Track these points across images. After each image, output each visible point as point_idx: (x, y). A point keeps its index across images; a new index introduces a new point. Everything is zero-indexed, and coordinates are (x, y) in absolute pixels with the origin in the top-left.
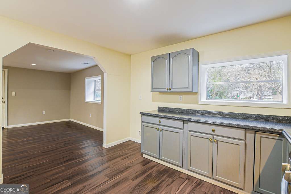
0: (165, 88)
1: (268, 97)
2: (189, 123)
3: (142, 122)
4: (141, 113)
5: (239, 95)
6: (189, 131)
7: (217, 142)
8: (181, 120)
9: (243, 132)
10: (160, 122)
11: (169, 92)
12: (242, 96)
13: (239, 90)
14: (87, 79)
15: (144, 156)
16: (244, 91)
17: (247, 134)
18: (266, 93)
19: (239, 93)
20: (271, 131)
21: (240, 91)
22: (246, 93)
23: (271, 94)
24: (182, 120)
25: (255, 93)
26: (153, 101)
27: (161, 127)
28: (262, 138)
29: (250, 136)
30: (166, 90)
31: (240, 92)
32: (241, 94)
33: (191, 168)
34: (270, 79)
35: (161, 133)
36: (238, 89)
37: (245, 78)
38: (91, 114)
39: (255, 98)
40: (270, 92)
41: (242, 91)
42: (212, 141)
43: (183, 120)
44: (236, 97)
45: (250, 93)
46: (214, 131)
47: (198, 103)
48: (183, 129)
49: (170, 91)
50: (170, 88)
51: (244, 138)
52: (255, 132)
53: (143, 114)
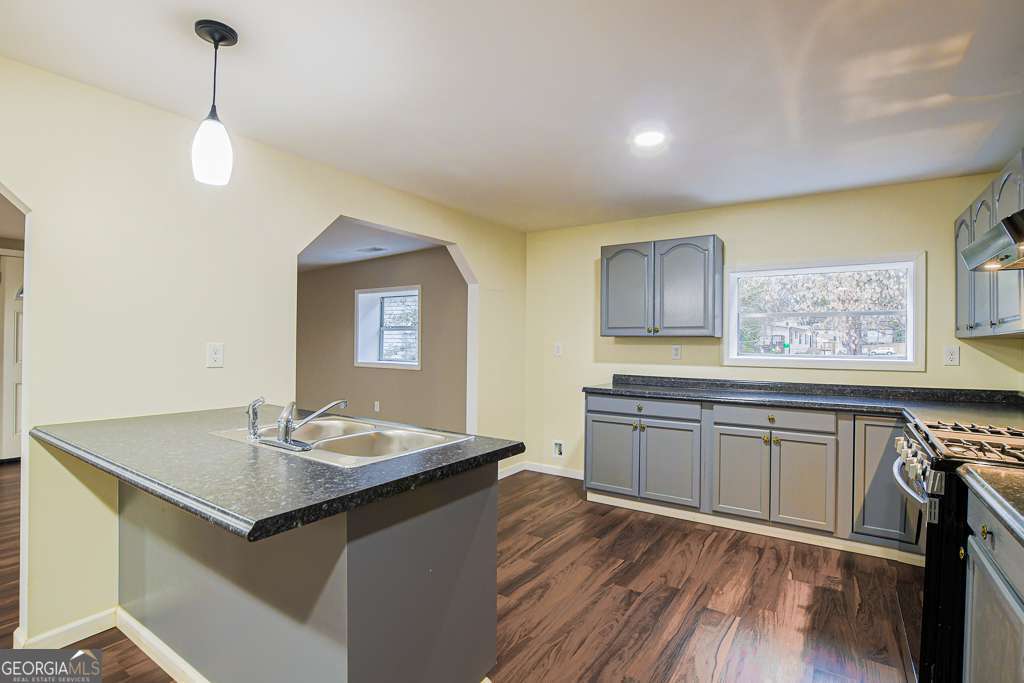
0: (643, 328)
1: (880, 350)
2: (715, 407)
3: (588, 411)
4: (585, 389)
5: (787, 342)
6: (716, 424)
7: (778, 442)
8: (695, 400)
9: (831, 417)
10: (640, 409)
11: (654, 336)
12: (795, 346)
13: (787, 324)
14: (360, 295)
15: (591, 497)
16: (803, 327)
17: (840, 422)
18: (872, 336)
19: (786, 334)
20: (883, 413)
21: (791, 328)
22: (809, 334)
23: (888, 338)
24: (699, 401)
25: (841, 335)
26: (597, 360)
27: (642, 419)
28: (868, 428)
29: (845, 425)
30: (644, 333)
31: (791, 335)
32: (794, 340)
33: (723, 507)
34: (885, 291)
35: (643, 434)
36: (783, 324)
37: (809, 289)
38: (377, 403)
39: (837, 351)
40: (884, 334)
41: (797, 330)
42: (769, 442)
43: (702, 401)
44: (778, 348)
45: (823, 337)
46: (772, 420)
47: (722, 361)
48: (699, 421)
49: (658, 334)
50: (657, 326)
51: (833, 430)
52: (854, 416)
53: (589, 392)
